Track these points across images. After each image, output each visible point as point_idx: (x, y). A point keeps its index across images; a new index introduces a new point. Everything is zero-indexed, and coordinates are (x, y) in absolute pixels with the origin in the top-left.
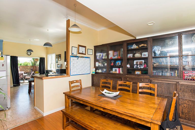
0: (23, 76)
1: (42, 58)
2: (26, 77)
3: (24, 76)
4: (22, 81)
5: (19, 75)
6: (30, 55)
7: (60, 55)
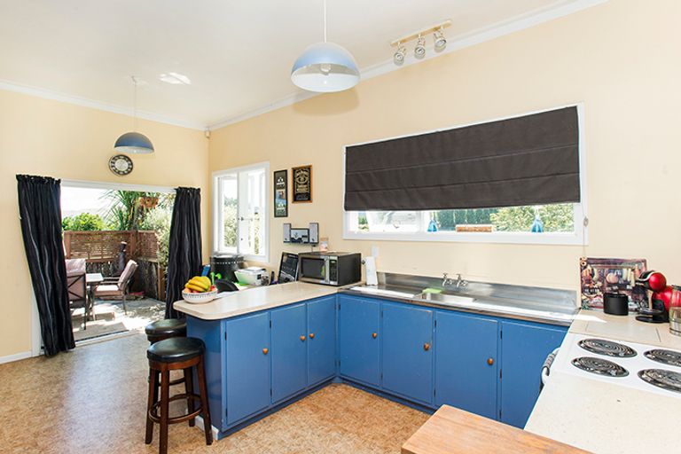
0: (85, 289)
1: (186, 189)
2: (100, 288)
3: (88, 287)
4: (80, 312)
5: (68, 280)
6: (124, 174)
7: (309, 169)
